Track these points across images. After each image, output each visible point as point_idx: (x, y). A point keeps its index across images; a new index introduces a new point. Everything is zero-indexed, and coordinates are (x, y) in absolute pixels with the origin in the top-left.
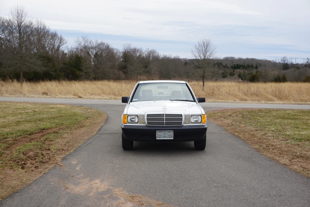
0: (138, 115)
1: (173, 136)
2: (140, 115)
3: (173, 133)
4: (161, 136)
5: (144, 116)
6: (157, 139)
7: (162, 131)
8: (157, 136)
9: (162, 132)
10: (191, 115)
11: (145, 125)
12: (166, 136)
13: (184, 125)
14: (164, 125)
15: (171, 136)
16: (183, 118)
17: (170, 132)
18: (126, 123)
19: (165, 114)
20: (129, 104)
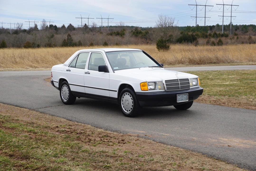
0: (157, 82)
1: (188, 98)
2: (159, 82)
3: (188, 96)
4: (180, 99)
5: (162, 82)
6: (178, 102)
7: (180, 95)
8: (177, 100)
11: (164, 90)
12: (183, 99)
13: (191, 88)
14: (179, 89)
15: (186, 98)
16: (190, 81)
17: (186, 95)
18: (147, 90)
19: (178, 79)
20: (114, 72)
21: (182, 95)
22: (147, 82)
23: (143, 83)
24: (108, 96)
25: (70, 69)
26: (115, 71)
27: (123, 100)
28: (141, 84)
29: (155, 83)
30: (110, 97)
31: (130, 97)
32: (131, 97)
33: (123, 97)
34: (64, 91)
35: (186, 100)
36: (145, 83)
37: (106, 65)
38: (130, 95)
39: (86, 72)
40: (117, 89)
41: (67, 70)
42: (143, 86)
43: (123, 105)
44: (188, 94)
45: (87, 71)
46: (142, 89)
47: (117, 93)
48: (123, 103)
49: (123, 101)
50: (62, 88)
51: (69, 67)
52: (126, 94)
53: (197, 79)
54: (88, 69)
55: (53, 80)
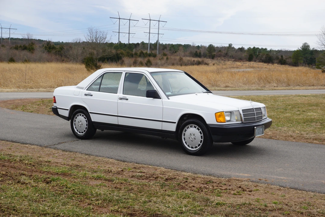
0: (234, 112)
1: (264, 131)
3: (264, 129)
5: (238, 112)
11: (241, 122)
14: (255, 120)
15: (262, 131)
16: (262, 111)
18: (225, 121)
19: (254, 108)
20: (169, 99)
21: (258, 128)
22: (224, 112)
23: (219, 113)
24: (160, 129)
25: (91, 93)
26: (169, 97)
27: (184, 134)
28: (216, 114)
29: (231, 112)
30: (162, 130)
31: (197, 130)
32: (200, 131)
33: (186, 130)
34: (80, 121)
35: (262, 134)
36: (222, 113)
37: (155, 89)
38: (197, 128)
39: (121, 97)
40: (176, 120)
41: (86, 95)
42: (220, 116)
43: (185, 140)
44: (264, 127)
45: (123, 97)
46: (218, 121)
47: (175, 125)
48: (184, 138)
49: (184, 136)
50: (75, 117)
51: (87, 90)
52: (191, 127)
53: (265, 108)
54: (124, 94)
55: (57, 107)
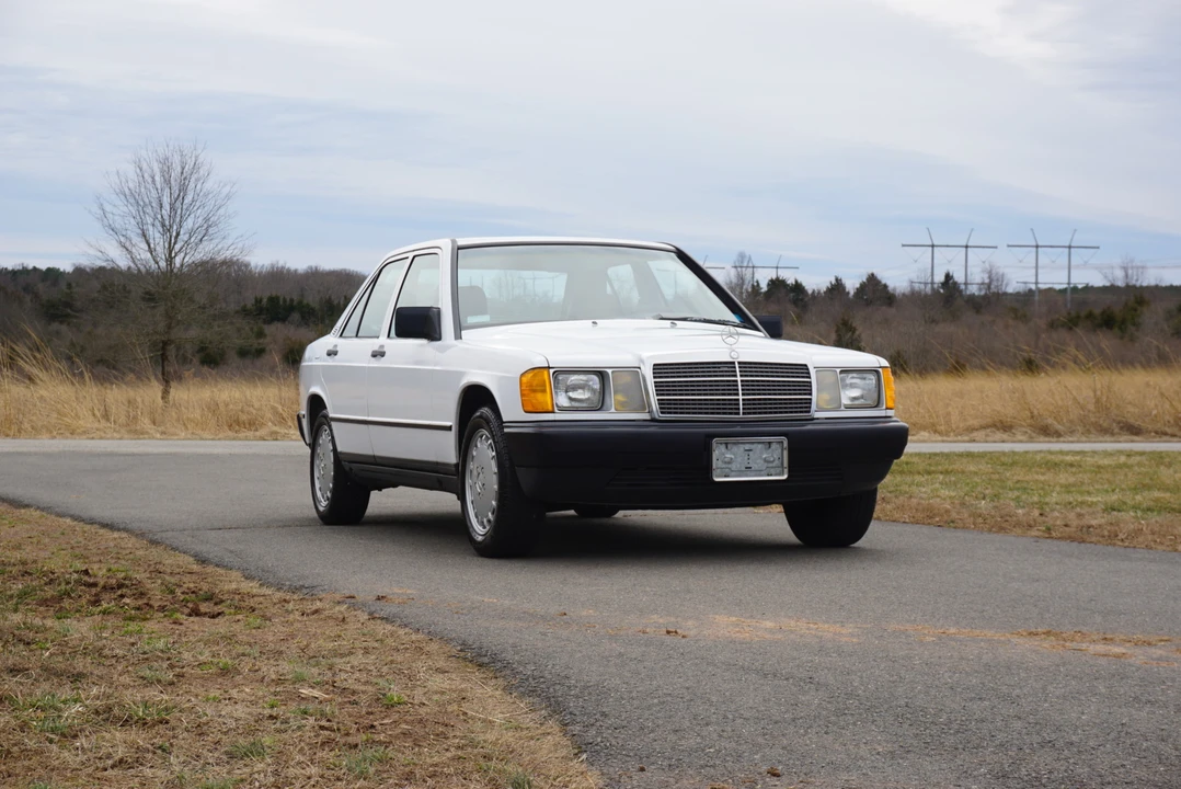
0: (609, 371)
1: (786, 464)
2: (619, 370)
3: (786, 453)
4: (733, 466)
5: (634, 372)
6: (717, 479)
7: (734, 443)
8: (714, 467)
9: (735, 449)
10: (838, 370)
11: (647, 417)
12: (755, 467)
13: (817, 415)
14: (738, 414)
15: (777, 463)
16: (813, 381)
17: (774, 446)
18: (550, 409)
20: (458, 336)
21: (747, 447)
22: (552, 371)
23: (533, 375)
25: (337, 346)
26: (462, 333)
27: (471, 471)
28: (524, 378)
29: (601, 374)
30: (437, 464)
31: (490, 451)
32: (494, 453)
33: (473, 457)
34: (322, 457)
35: (776, 475)
36: (543, 375)
37: (440, 305)
38: (489, 441)
39: (378, 349)
41: (329, 354)
42: (532, 388)
43: (472, 497)
44: (786, 444)
45: (381, 347)
46: (530, 409)
47: (453, 439)
48: (471, 488)
49: (470, 475)
50: (317, 443)
51: (341, 336)
52: (481, 438)
53: (877, 372)
54: (389, 336)
55: (300, 413)
